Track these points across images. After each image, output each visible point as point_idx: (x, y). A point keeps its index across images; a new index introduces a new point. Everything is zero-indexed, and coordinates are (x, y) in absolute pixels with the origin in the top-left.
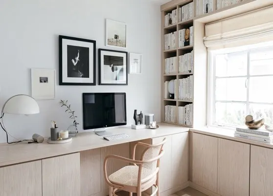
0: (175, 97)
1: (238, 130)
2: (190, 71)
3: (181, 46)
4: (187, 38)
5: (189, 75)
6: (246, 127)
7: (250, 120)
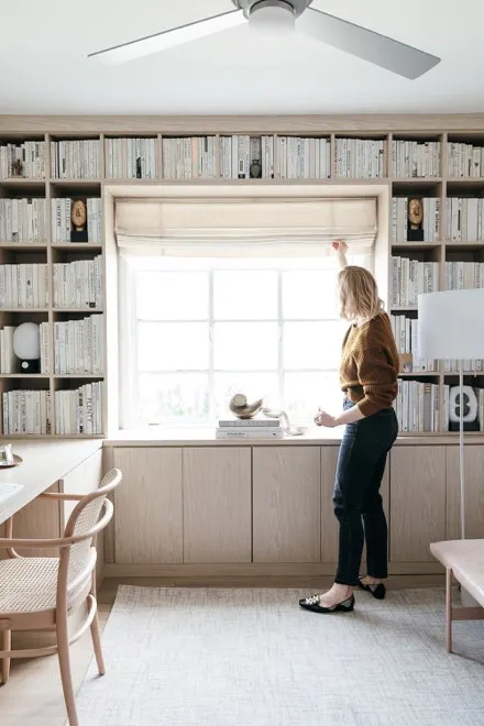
0: (43, 367)
1: (223, 424)
2: (92, 305)
3: (61, 237)
4: (79, 221)
5: (88, 314)
6: (233, 417)
7: (242, 404)
